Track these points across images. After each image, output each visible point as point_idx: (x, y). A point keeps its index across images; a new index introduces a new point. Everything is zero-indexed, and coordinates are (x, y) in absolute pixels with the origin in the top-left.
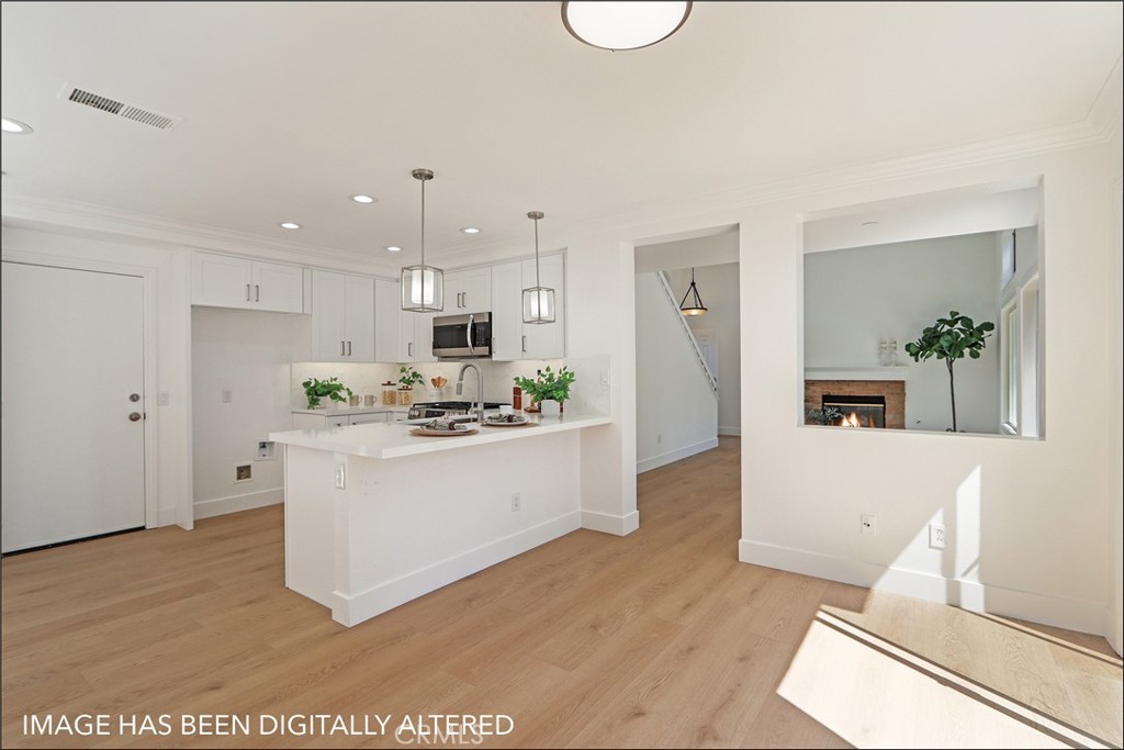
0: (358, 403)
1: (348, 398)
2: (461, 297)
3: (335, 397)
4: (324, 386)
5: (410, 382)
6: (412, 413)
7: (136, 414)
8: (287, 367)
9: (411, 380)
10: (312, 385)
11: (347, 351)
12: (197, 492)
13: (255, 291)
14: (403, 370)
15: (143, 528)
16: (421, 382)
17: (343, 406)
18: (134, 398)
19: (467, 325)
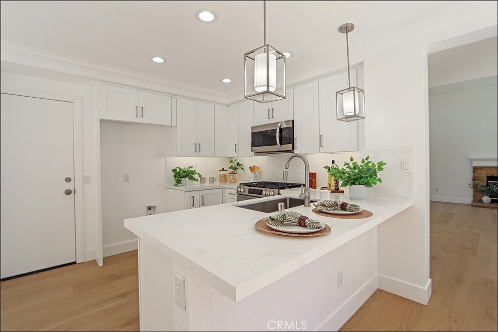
0: (205, 182)
1: (199, 179)
2: (271, 112)
3: (191, 178)
4: (184, 172)
5: (235, 169)
6: (239, 189)
7: (68, 190)
8: (164, 159)
9: (236, 167)
10: (178, 171)
11: (198, 149)
12: (105, 240)
13: (140, 111)
14: (231, 162)
15: (75, 263)
16: (242, 169)
17: (197, 184)
18: (68, 180)
19: (276, 130)
